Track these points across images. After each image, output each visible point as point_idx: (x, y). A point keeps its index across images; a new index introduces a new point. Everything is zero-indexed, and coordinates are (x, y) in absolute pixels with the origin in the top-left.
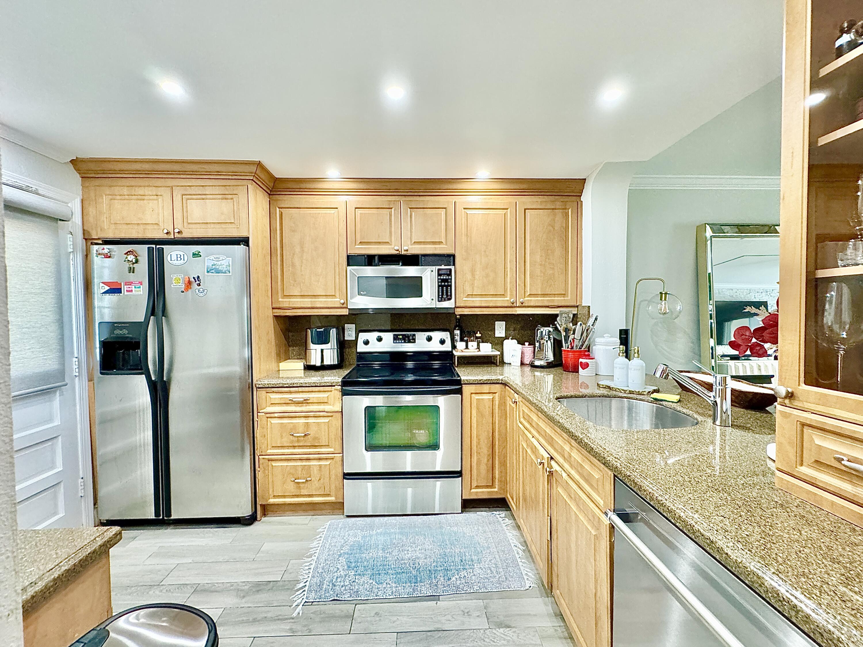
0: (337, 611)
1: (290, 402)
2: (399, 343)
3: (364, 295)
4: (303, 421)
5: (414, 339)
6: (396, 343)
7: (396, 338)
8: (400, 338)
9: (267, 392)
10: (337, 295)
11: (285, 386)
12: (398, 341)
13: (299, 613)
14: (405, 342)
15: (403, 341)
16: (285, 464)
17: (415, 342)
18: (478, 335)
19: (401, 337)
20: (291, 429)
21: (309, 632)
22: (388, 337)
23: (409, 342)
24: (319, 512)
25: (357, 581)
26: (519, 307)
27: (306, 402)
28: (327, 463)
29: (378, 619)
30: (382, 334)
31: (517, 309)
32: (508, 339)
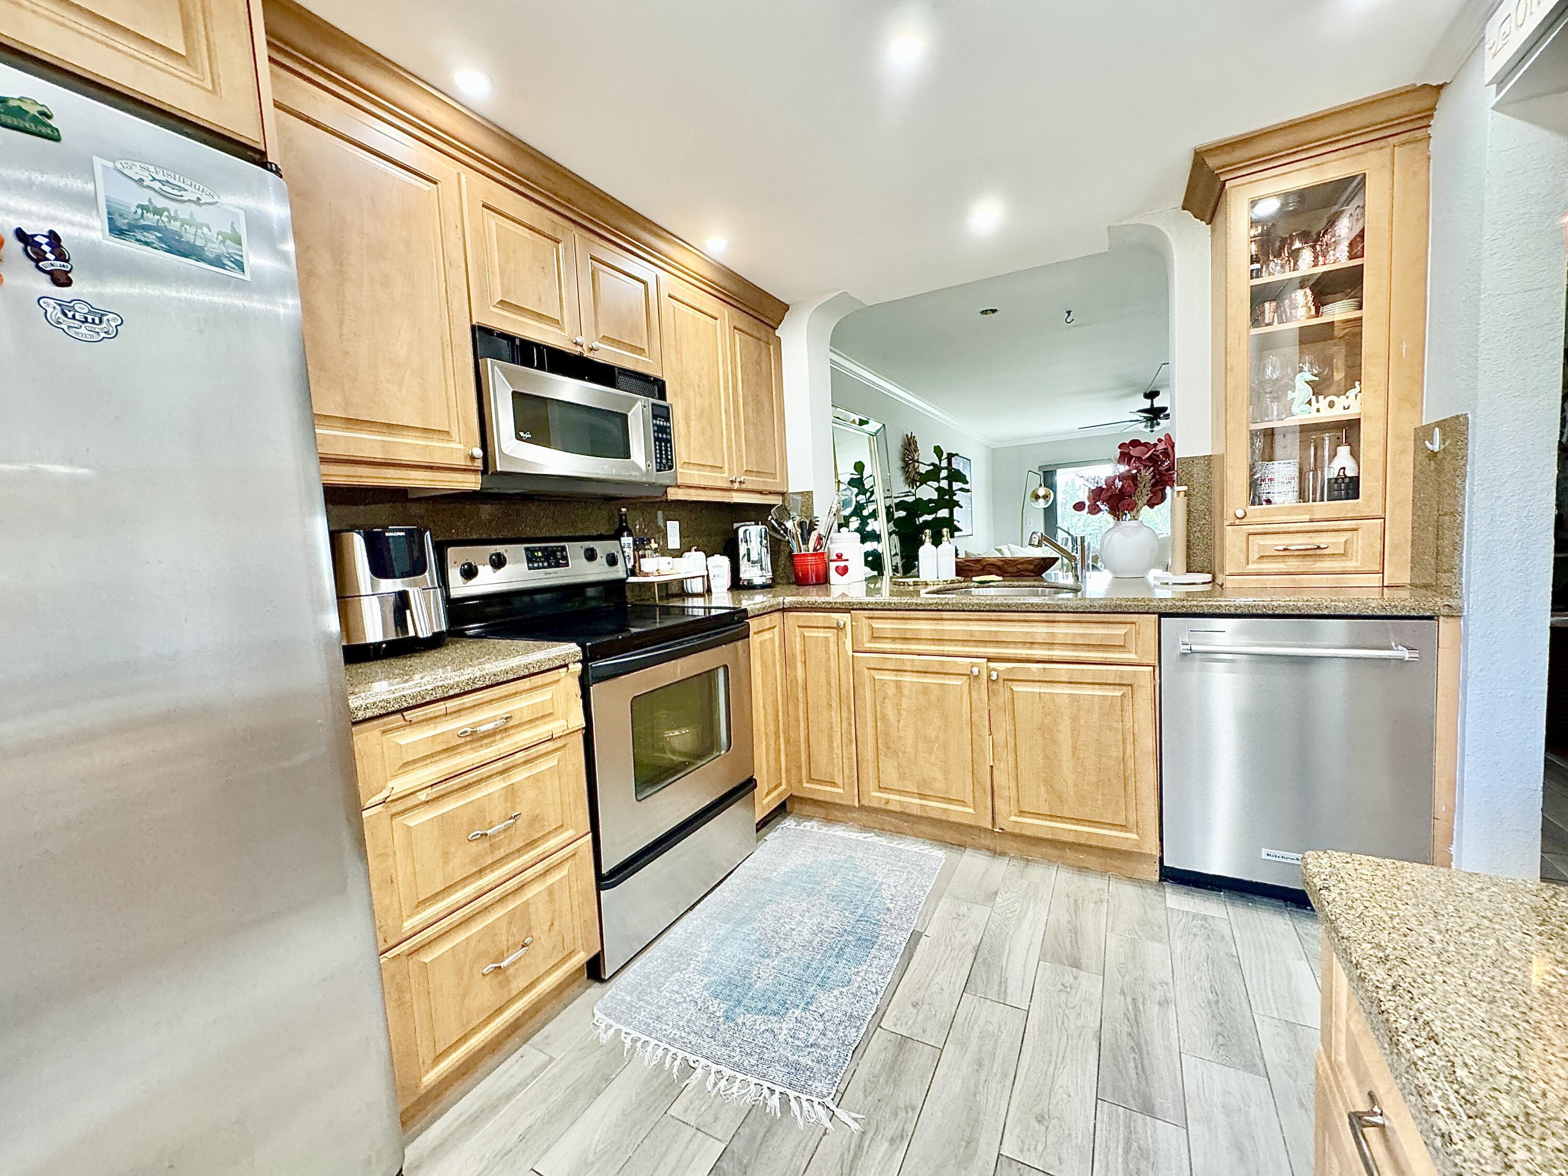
0: (882, 1057)
1: (463, 740)
2: (539, 568)
3: (527, 441)
4: (497, 786)
5: (565, 558)
6: (534, 568)
7: (531, 559)
8: (540, 557)
9: (384, 732)
10: (454, 432)
11: (451, 693)
12: (536, 565)
13: (855, 1120)
14: (550, 566)
15: (546, 564)
16: (460, 937)
17: (567, 565)
18: (654, 546)
19: (540, 554)
20: (472, 823)
21: (914, 1109)
22: (515, 553)
23: (558, 565)
24: (532, 1022)
25: (821, 1011)
26: (737, 490)
27: (505, 728)
28: (564, 872)
29: (926, 1007)
30: (500, 549)
31: (734, 494)
32: (690, 551)
